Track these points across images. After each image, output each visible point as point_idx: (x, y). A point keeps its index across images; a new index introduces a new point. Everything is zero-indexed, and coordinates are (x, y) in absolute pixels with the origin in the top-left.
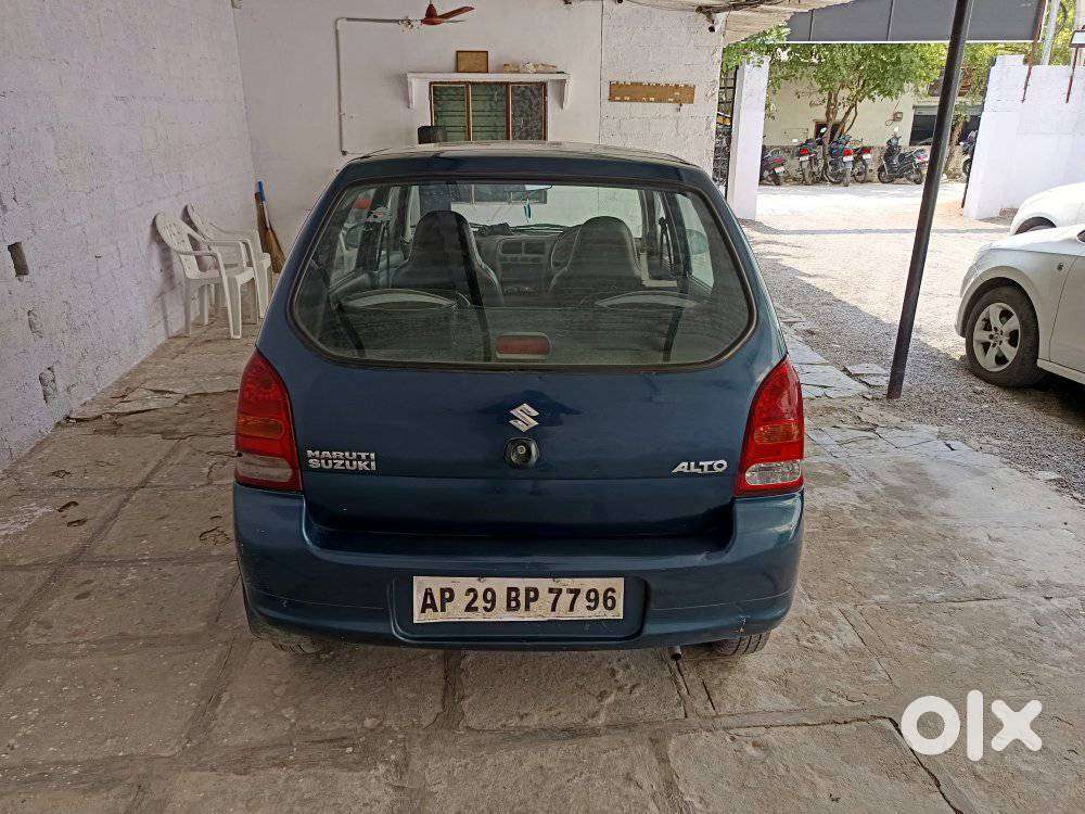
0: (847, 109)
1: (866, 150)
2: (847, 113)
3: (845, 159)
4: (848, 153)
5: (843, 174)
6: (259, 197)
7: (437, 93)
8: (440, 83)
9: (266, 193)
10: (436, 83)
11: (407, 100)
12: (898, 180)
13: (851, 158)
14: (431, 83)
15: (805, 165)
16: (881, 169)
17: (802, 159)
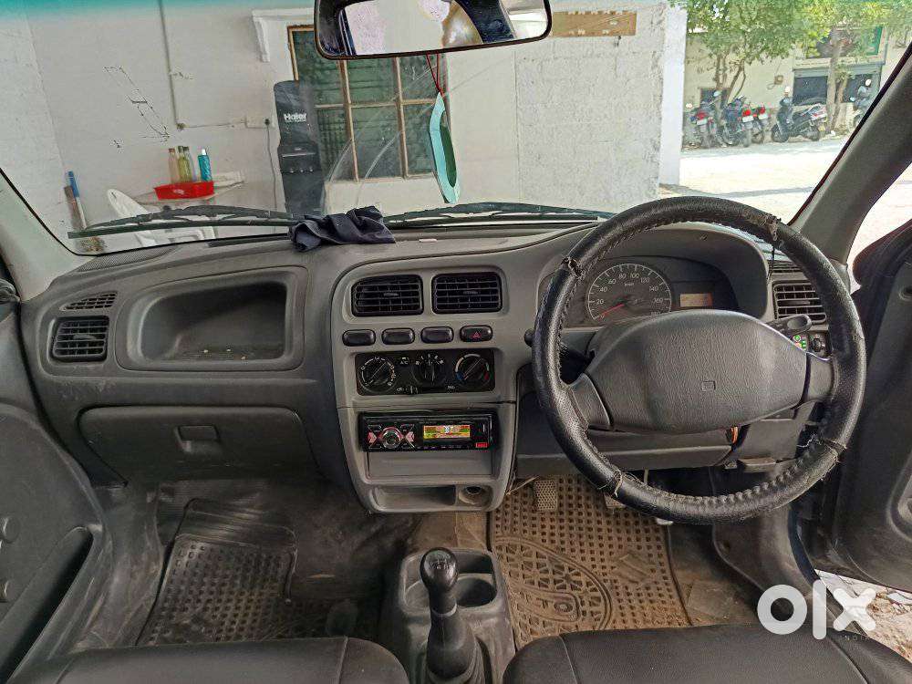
0: (734, 73)
1: (761, 110)
2: (736, 77)
3: (745, 119)
4: (747, 113)
5: (744, 135)
6: (71, 191)
7: (300, 41)
8: (302, 26)
9: (80, 185)
10: (296, 27)
11: (259, 52)
12: (791, 139)
13: (751, 118)
14: (289, 28)
15: (704, 129)
16: (775, 129)
17: (699, 123)
